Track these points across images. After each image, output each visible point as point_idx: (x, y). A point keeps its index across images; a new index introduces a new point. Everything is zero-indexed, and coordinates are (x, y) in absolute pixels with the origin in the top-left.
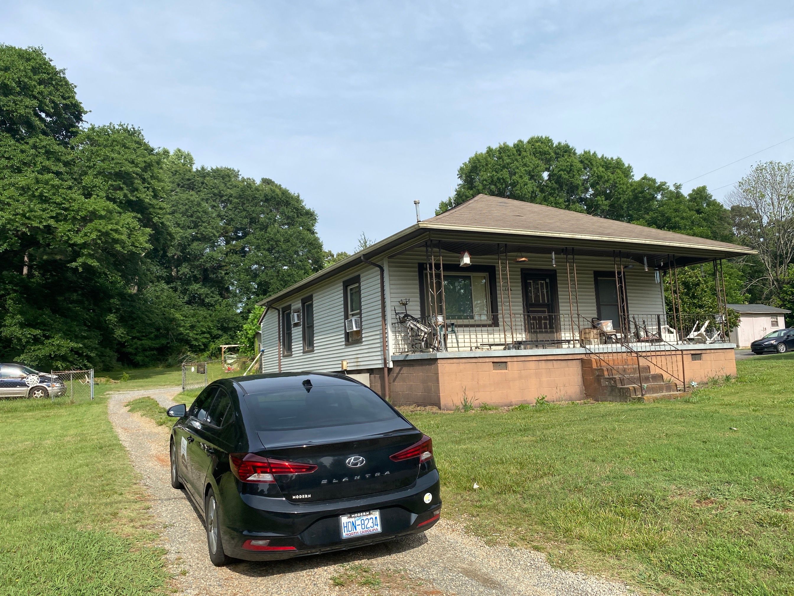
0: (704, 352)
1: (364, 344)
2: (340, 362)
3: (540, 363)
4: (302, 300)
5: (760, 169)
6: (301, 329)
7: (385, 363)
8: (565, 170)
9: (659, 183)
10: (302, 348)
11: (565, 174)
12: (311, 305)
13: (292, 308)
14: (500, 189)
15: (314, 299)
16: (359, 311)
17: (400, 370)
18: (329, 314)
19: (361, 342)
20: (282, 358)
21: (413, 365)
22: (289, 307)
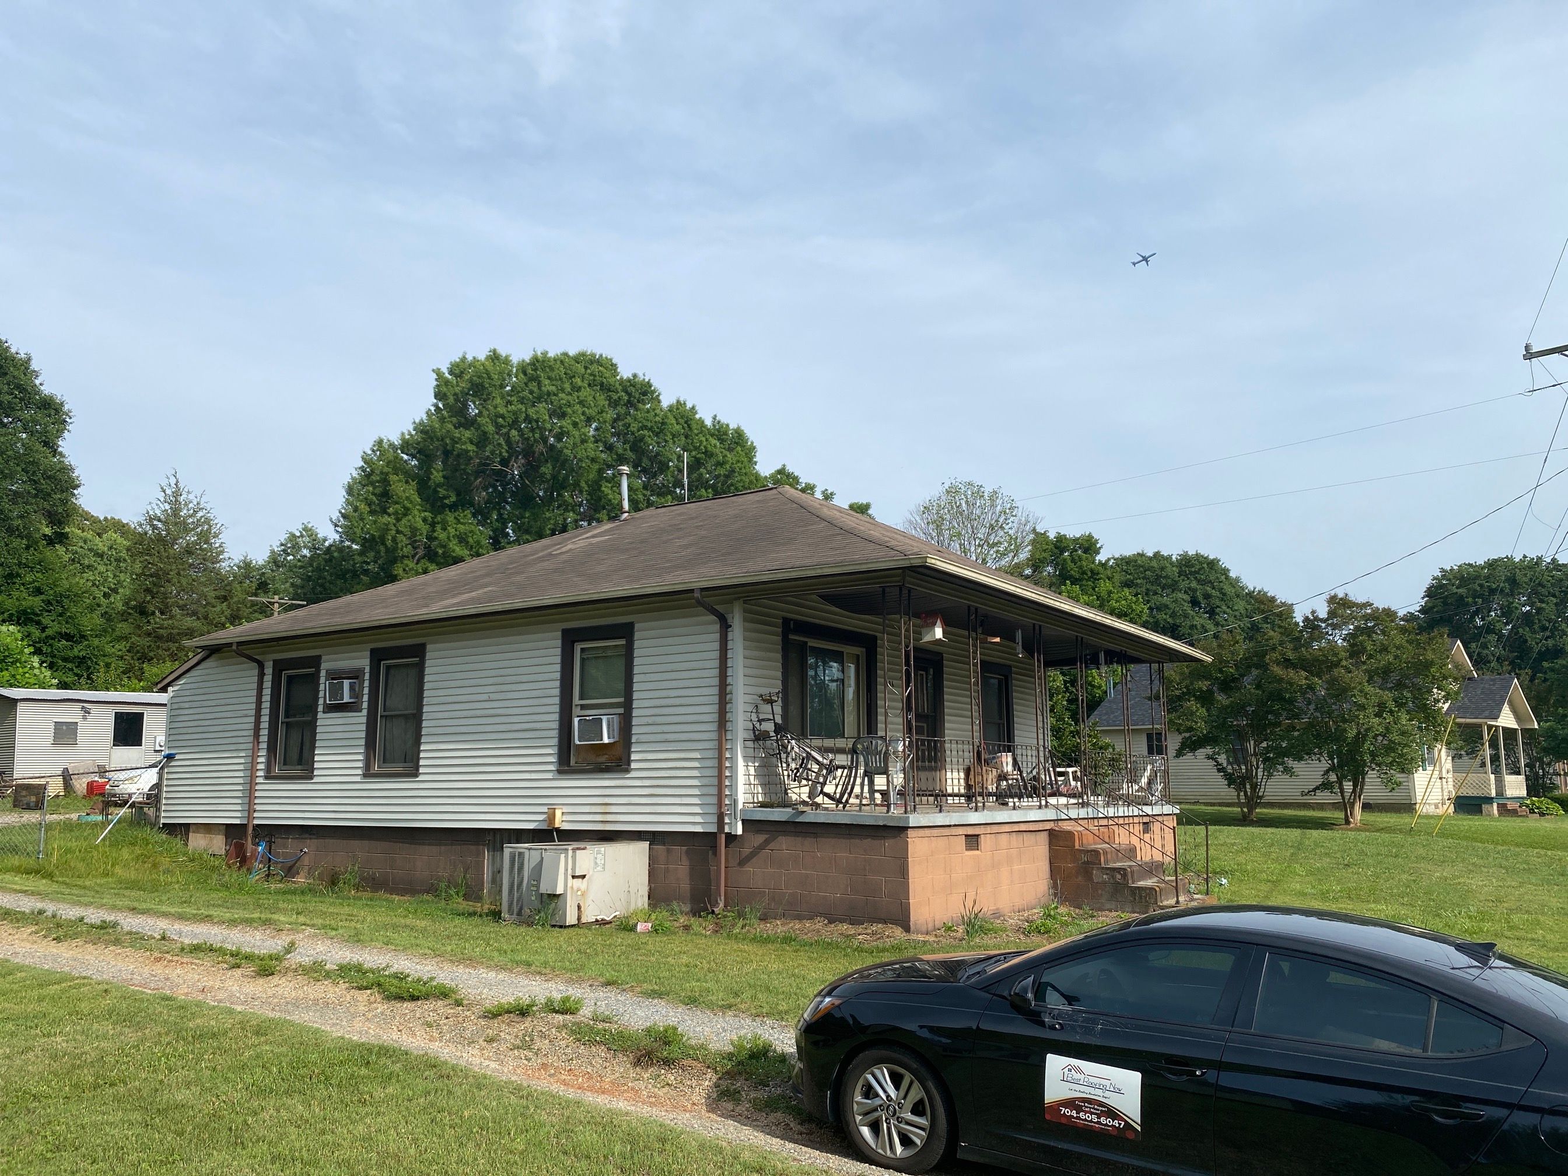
1: (633, 774)
2: (545, 809)
4: (373, 651)
5: (952, 491)
6: (364, 720)
7: (721, 823)
8: (651, 429)
9: (804, 485)
10: (360, 764)
11: (649, 436)
12: (420, 668)
13: (325, 666)
14: (528, 439)
15: (428, 655)
16: (622, 700)
17: (767, 842)
18: (493, 696)
19: (628, 770)
20: (260, 780)
21: (816, 835)
22: (315, 662)
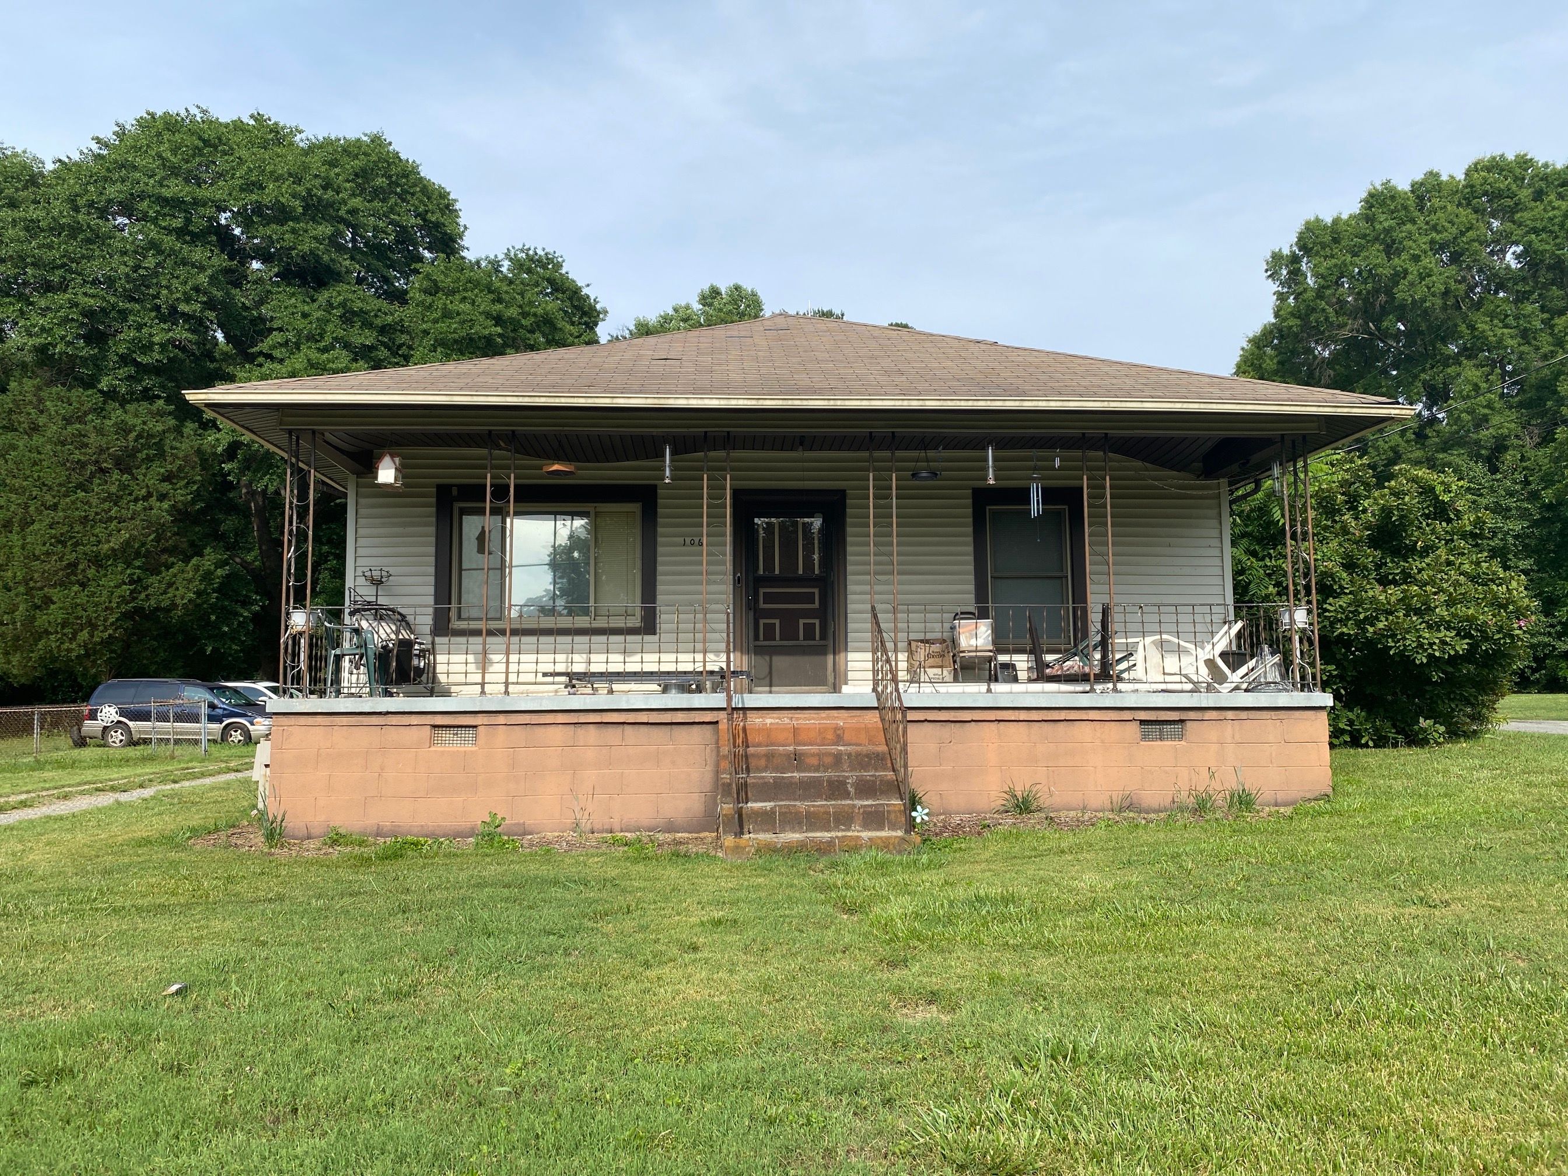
0: (1192, 715)
3: (581, 731)
